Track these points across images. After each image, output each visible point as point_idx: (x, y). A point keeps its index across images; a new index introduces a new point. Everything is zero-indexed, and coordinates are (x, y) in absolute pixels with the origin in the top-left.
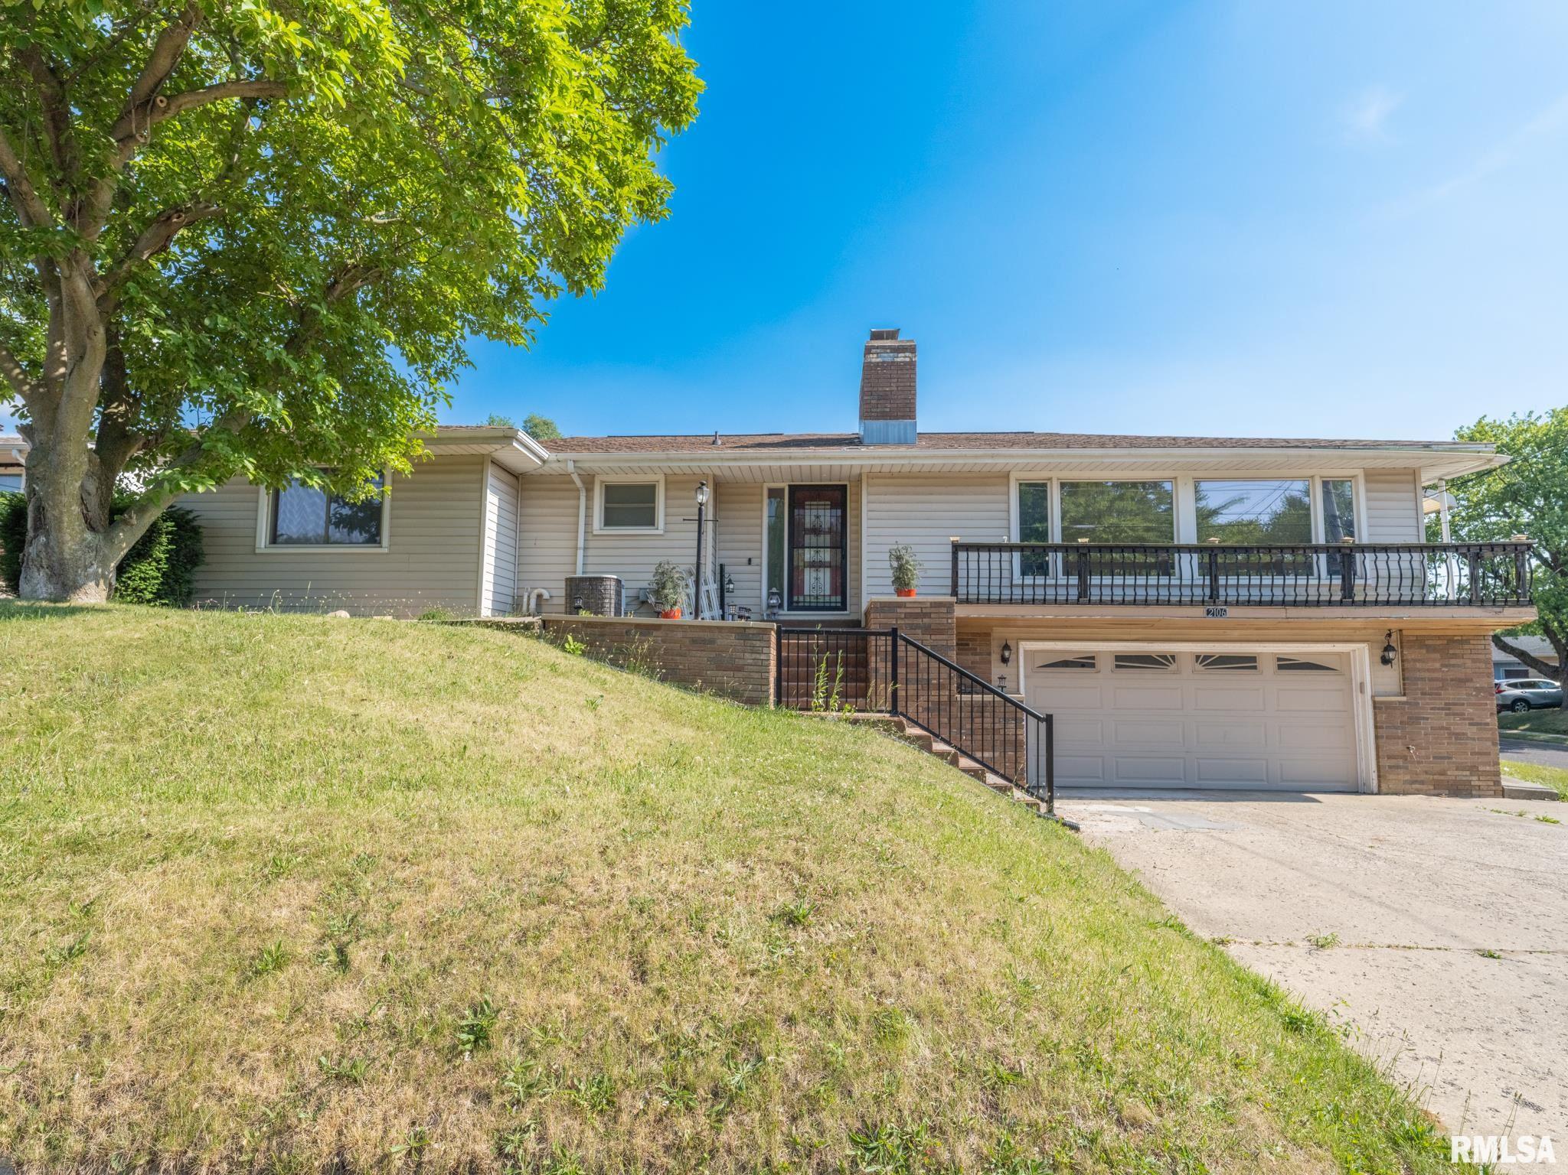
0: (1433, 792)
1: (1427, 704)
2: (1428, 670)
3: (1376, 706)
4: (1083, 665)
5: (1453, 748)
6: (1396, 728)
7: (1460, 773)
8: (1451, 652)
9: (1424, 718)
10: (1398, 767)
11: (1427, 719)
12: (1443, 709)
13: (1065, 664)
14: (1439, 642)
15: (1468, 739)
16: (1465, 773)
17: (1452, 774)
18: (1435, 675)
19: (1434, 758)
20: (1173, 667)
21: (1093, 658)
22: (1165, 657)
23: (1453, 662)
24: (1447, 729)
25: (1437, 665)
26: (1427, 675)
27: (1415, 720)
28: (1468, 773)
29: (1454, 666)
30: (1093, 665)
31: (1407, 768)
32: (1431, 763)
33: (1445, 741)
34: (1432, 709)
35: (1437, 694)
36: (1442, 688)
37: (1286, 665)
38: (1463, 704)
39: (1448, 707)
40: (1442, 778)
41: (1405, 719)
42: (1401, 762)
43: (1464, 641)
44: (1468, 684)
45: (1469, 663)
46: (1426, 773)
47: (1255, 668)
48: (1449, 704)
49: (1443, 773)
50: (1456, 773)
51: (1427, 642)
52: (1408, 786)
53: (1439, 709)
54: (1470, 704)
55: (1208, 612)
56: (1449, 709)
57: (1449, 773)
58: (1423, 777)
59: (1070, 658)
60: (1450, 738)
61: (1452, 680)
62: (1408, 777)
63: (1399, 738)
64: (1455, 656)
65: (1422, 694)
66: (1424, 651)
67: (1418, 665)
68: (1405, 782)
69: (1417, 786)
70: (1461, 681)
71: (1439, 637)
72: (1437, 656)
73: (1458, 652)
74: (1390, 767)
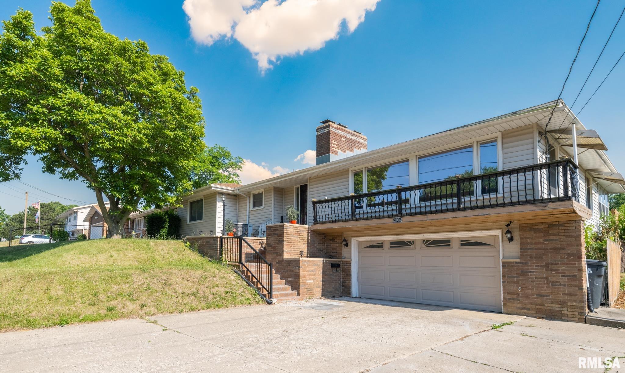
0: (535, 315)
1: (534, 263)
2: (535, 244)
3: (504, 265)
4: (379, 247)
5: (550, 290)
6: (514, 277)
7: (554, 305)
8: (551, 232)
9: (531, 272)
10: (513, 299)
11: (533, 272)
12: (543, 266)
13: (372, 246)
14: (542, 227)
15: (561, 285)
16: (557, 306)
17: (549, 306)
18: (539, 246)
19: (537, 295)
20: (413, 246)
21: (382, 243)
22: (410, 242)
23: (551, 238)
24: (546, 278)
25: (541, 240)
26: (534, 246)
27: (525, 273)
28: (560, 306)
29: (552, 240)
30: (382, 247)
31: (518, 300)
32: (535, 298)
33: (545, 286)
34: (536, 266)
35: (540, 258)
36: (543, 254)
37: (465, 243)
38: (558, 264)
39: (547, 265)
40: (542, 307)
41: (519, 272)
42: (515, 297)
43: (560, 224)
44: (561, 251)
45: (564, 238)
46: (531, 304)
47: (449, 245)
48: (548, 264)
49: (543, 305)
50: (552, 305)
51: (534, 227)
52: (519, 311)
53: (541, 266)
54: (562, 264)
55: (394, 220)
56: (548, 267)
57: (546, 305)
58: (529, 306)
59: (374, 244)
60: (548, 284)
61: (551, 249)
62: (519, 305)
63: (515, 283)
64: (554, 234)
65: (531, 257)
66: (532, 232)
67: (529, 241)
68: (518, 308)
69: (525, 311)
70: (556, 249)
71: (543, 223)
72: (542, 235)
73: (555, 231)
74: (508, 299)
